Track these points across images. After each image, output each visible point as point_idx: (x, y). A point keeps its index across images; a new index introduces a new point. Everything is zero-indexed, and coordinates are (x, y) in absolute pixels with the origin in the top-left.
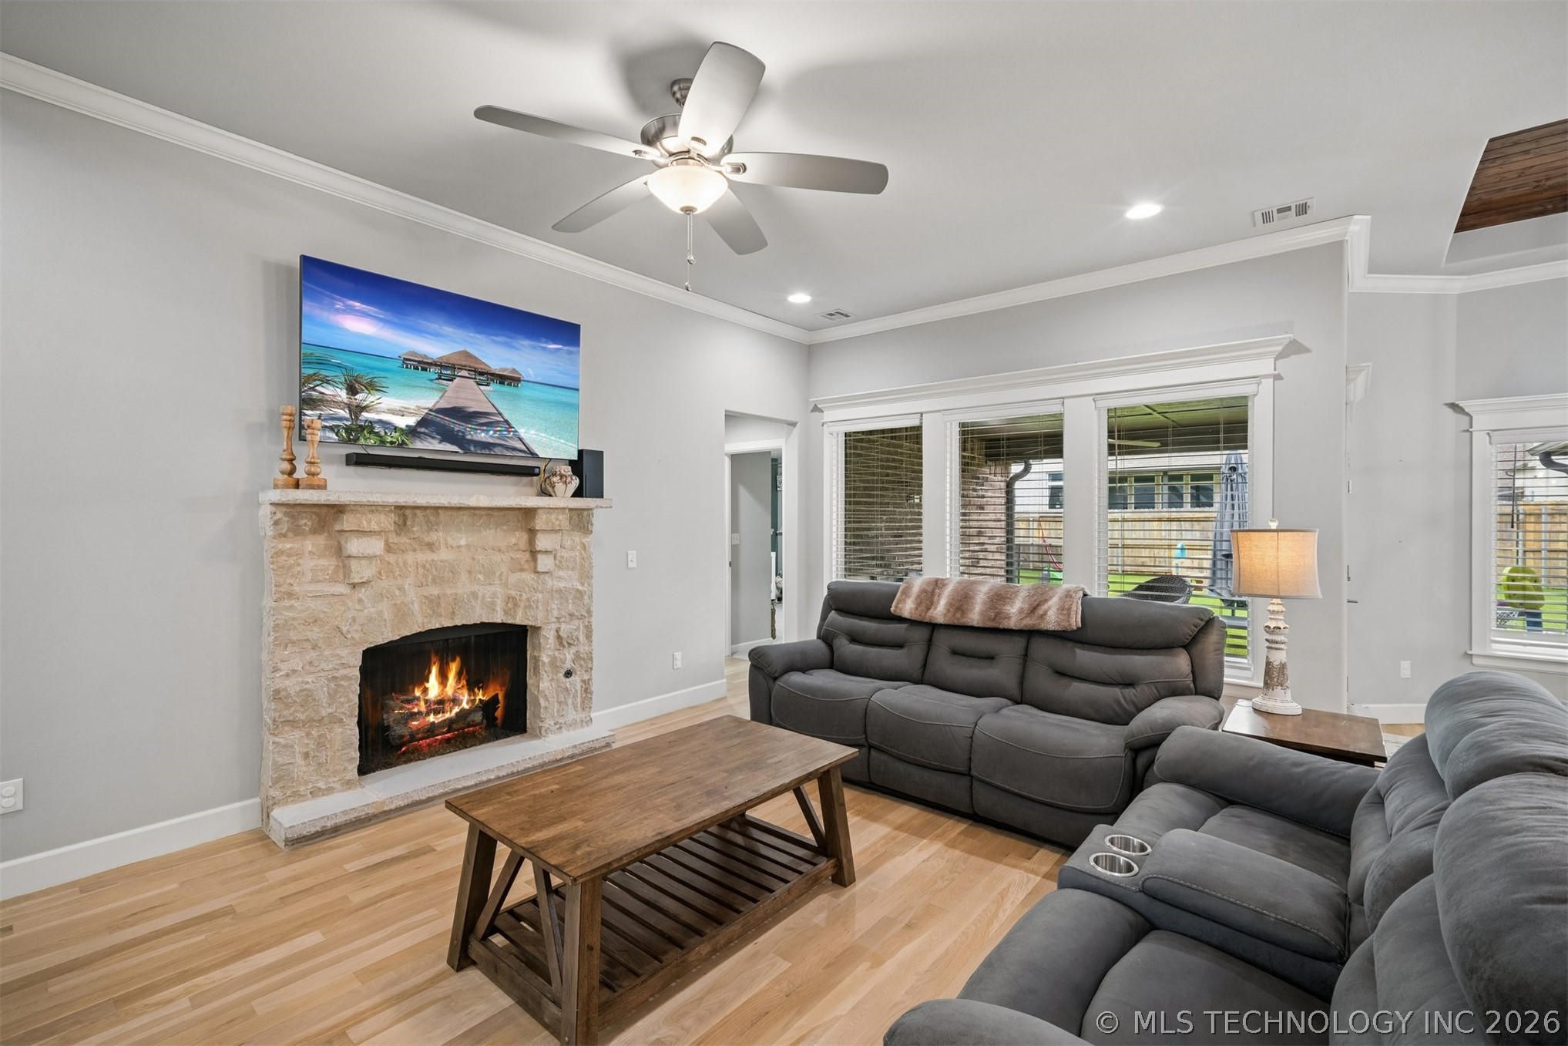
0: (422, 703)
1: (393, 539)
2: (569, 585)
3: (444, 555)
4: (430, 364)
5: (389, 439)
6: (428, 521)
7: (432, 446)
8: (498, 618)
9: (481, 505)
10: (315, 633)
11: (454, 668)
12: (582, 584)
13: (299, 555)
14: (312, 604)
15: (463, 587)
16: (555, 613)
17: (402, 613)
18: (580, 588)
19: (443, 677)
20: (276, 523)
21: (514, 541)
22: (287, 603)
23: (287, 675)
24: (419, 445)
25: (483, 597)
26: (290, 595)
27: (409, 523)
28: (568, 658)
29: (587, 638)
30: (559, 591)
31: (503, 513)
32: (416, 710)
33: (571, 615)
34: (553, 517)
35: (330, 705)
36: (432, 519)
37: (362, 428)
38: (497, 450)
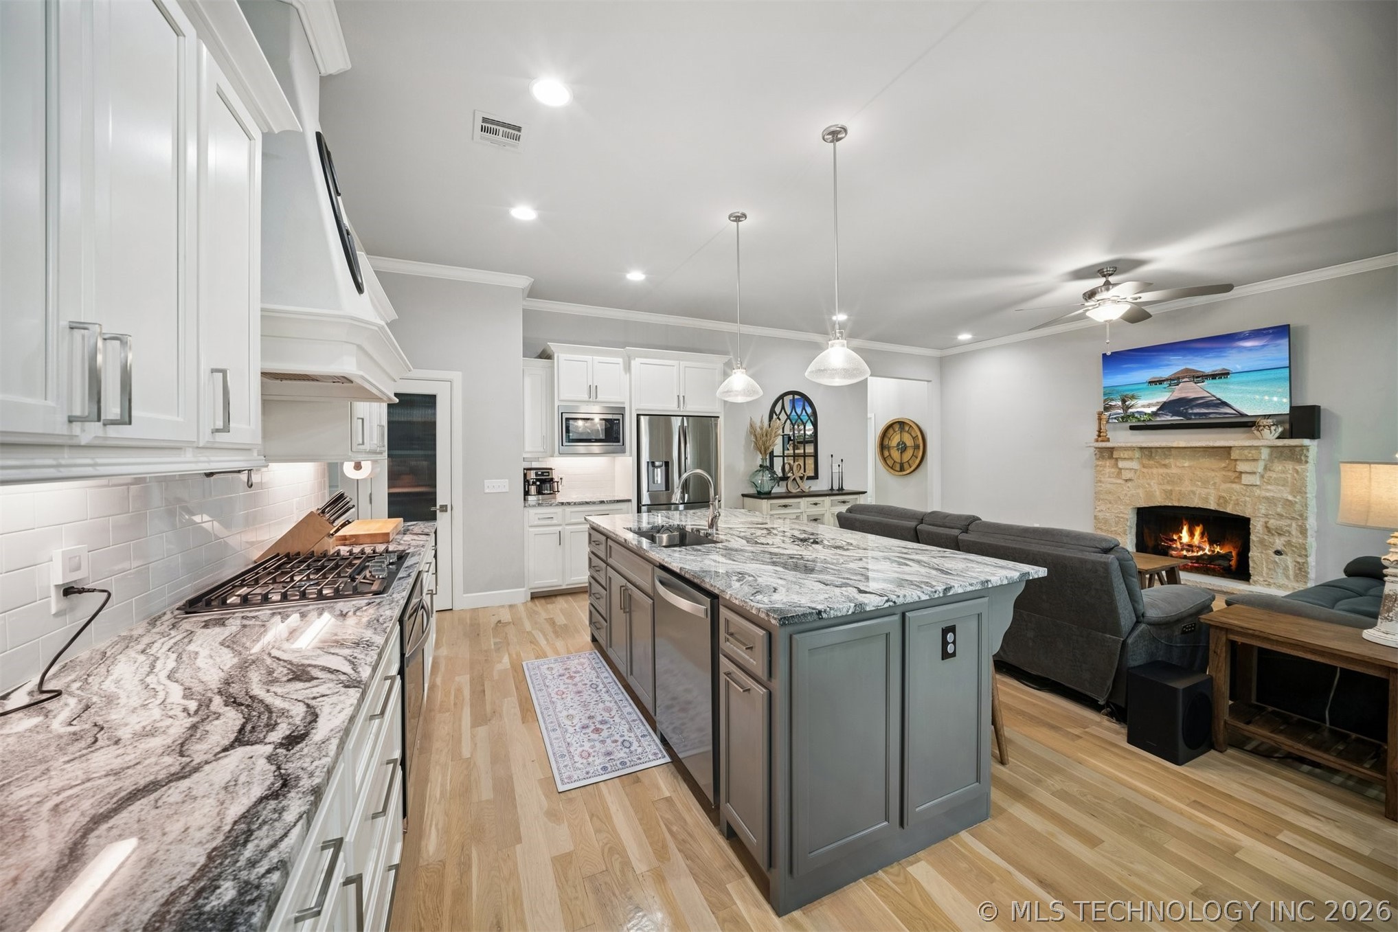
0: (1178, 543)
1: (1145, 462)
2: (1279, 495)
3: (1174, 470)
4: (1164, 381)
5: (1142, 419)
6: (1165, 454)
7: (1168, 418)
8: (1212, 506)
9: (1181, 446)
10: (1110, 497)
11: (1198, 531)
12: (1295, 497)
13: (1105, 467)
14: (1109, 486)
15: (1186, 487)
16: (1263, 511)
17: (1149, 495)
18: (1290, 498)
19: (1192, 534)
20: (1095, 454)
21: (1224, 465)
22: (1100, 484)
23: (1099, 511)
24: (1158, 419)
25: (1200, 494)
26: (1100, 481)
27: (1153, 455)
28: (1279, 543)
29: (1301, 533)
30: (1267, 498)
31: (1215, 450)
32: (1174, 546)
33: (1281, 516)
34: (1246, 452)
35: (1116, 527)
36: (1166, 453)
37: (1129, 416)
38: (1211, 416)
